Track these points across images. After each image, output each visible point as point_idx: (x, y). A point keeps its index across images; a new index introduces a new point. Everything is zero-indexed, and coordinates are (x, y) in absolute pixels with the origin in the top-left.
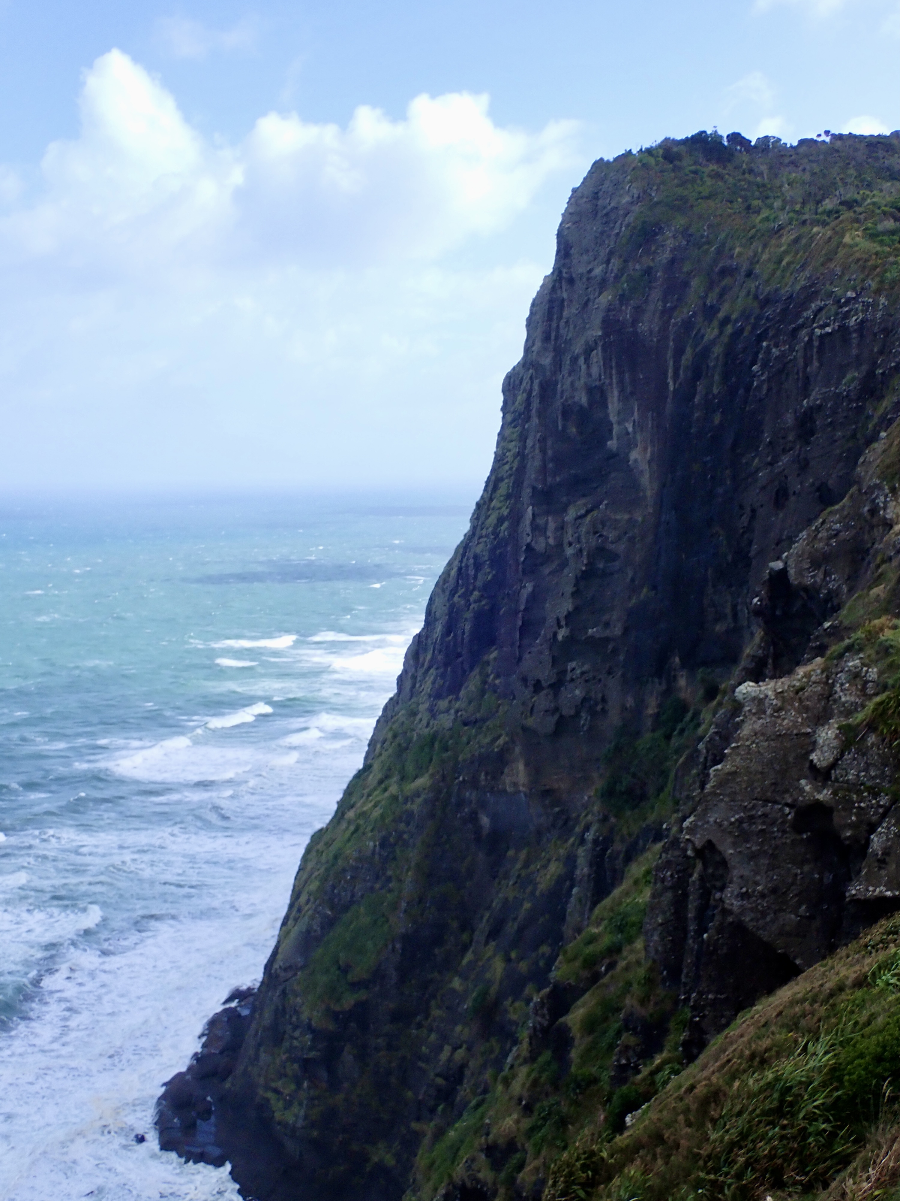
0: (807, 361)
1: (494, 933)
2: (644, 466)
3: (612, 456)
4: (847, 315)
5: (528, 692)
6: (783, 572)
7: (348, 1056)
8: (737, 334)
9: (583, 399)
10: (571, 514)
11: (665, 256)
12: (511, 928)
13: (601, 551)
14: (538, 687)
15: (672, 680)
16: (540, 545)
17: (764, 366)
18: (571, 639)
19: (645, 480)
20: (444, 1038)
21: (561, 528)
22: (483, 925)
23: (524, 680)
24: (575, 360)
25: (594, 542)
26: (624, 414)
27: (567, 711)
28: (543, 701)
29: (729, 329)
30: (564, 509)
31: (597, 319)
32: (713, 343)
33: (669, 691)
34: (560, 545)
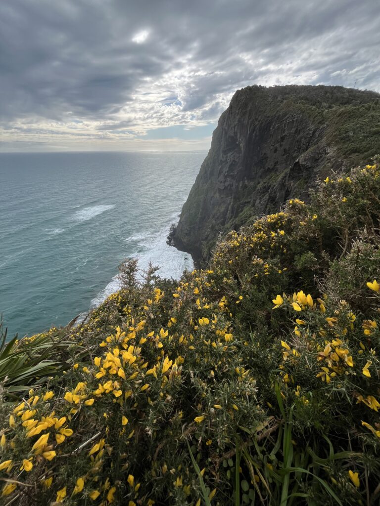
0: (285, 127)
1: (214, 217)
2: (242, 147)
3: (237, 145)
4: (294, 118)
5: (219, 183)
6: (298, 162)
7: (192, 233)
8: (262, 123)
9: (233, 135)
10: (229, 155)
11: (249, 109)
12: (216, 217)
13: (234, 161)
14: (221, 182)
15: (245, 181)
16: (223, 160)
17: (273, 128)
18: (227, 175)
19: (242, 149)
20: (206, 231)
21: (227, 157)
22: (211, 216)
23: (219, 181)
24: (232, 128)
25: (233, 159)
26: (240, 137)
27: (226, 186)
28: (222, 184)
29: (260, 122)
30: (227, 153)
31: (237, 120)
32: (257, 125)
33: (244, 182)
34: (226, 160)
